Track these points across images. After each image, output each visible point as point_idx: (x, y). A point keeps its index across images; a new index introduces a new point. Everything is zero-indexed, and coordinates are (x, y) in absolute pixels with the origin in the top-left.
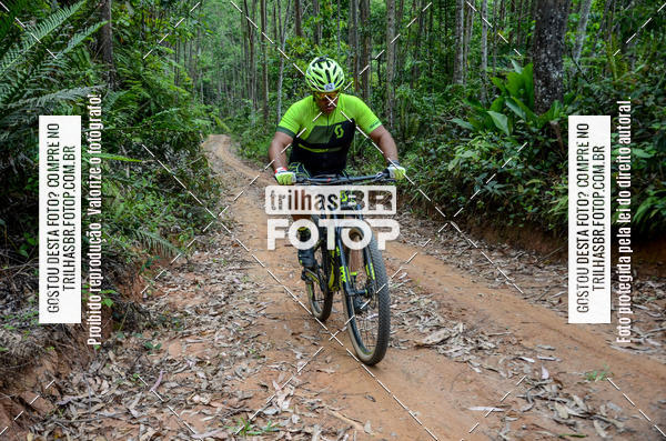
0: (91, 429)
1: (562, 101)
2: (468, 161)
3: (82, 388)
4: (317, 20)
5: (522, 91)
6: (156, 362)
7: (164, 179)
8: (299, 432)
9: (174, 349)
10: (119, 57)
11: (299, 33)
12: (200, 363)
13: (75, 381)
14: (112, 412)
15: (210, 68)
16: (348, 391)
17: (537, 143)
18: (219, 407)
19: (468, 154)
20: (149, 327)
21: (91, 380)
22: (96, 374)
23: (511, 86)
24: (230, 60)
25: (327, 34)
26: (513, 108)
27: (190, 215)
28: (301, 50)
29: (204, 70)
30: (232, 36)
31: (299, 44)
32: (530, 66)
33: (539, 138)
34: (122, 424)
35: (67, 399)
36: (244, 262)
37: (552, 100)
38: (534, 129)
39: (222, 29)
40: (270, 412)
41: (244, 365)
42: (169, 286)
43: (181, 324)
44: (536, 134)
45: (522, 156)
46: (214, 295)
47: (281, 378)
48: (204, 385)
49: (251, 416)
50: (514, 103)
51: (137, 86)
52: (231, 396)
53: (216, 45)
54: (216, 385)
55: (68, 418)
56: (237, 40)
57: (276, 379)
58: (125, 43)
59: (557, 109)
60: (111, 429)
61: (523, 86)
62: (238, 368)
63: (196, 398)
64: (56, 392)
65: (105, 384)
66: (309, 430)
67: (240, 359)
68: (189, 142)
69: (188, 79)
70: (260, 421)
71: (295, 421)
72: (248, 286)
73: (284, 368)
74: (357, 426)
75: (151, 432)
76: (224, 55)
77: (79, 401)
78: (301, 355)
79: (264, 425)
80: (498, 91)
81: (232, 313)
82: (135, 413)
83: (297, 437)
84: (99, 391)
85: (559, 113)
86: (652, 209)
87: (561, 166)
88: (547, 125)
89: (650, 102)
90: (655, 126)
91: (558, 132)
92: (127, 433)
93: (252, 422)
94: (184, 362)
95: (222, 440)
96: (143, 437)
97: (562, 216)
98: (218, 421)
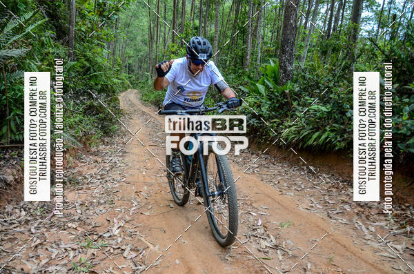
0: (6, 238)
1: (292, 81)
5: (273, 75)
8: (119, 248)
10: (78, 45)
14: (22, 229)
15: (132, 57)
17: (278, 101)
18: (81, 230)
21: (17, 211)
23: (269, 72)
24: (142, 53)
26: (268, 83)
27: (100, 126)
30: (144, 42)
31: (173, 47)
33: (279, 98)
36: (125, 152)
38: (277, 94)
39: (139, 38)
40: (107, 235)
41: (101, 208)
42: (82, 162)
44: (278, 96)
47: (119, 216)
48: (77, 218)
49: (95, 237)
50: (268, 80)
51: (82, 60)
52: (90, 224)
53: (135, 45)
54: (83, 217)
56: (146, 44)
57: (116, 217)
58: (83, 39)
59: (289, 85)
60: (15, 239)
62: (98, 209)
63: (70, 225)
66: (123, 248)
67: (101, 204)
68: (109, 91)
70: (100, 240)
71: (119, 241)
72: (122, 165)
73: (123, 210)
74: (151, 246)
75: (39, 241)
76: (138, 51)
77: (6, 221)
78: (136, 203)
79: (100, 243)
80: (263, 75)
81: (108, 179)
82: (33, 231)
83: (116, 251)
84: (19, 217)
85: (289, 87)
86: (328, 137)
87: (288, 113)
88: (284, 92)
89: (331, 85)
90: (332, 96)
91: (288, 97)
92: (25, 242)
93: (95, 241)
94: (73, 203)
95: (75, 250)
96: (33, 245)
97: (287, 139)
98: (77, 239)
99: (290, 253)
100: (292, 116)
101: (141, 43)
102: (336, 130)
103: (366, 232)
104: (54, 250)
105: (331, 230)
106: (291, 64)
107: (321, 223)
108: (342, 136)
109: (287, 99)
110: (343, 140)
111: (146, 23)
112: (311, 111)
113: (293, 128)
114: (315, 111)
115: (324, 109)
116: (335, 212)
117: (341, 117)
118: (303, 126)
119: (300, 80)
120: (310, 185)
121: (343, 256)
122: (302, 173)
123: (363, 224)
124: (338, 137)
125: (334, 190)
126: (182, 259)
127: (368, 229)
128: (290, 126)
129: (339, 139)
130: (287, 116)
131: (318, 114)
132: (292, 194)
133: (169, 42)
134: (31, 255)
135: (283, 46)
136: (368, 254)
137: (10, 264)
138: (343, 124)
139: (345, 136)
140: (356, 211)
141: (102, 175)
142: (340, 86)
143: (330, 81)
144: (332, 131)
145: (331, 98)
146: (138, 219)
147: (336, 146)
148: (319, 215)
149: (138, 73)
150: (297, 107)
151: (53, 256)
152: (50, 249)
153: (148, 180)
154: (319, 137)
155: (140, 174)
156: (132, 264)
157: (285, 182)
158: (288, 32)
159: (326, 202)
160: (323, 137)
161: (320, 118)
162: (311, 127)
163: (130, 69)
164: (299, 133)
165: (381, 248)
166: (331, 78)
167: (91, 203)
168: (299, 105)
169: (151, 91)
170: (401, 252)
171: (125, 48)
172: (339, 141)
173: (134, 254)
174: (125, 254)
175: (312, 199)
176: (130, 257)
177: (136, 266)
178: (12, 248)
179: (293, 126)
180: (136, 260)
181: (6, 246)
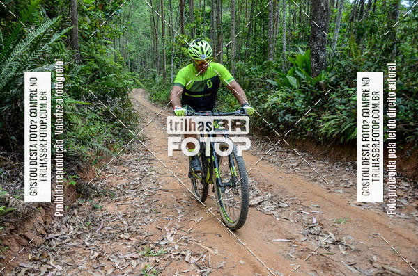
0: (64, 252)
1: (326, 70)
2: (275, 103)
3: (58, 230)
4: (192, 25)
5: (304, 65)
6: (100, 215)
7: (106, 114)
8: (178, 254)
9: (110, 208)
10: (82, 46)
11: (182, 32)
12: (125, 216)
13: (55, 226)
14: (75, 243)
15: (134, 52)
16: (206, 231)
17: (312, 93)
18: (134, 240)
19: (275, 99)
20: (97, 196)
21: (64, 226)
22: (67, 222)
23: (298, 61)
24: (145, 47)
25: (198, 33)
26: (299, 74)
27: (121, 134)
29: (131, 53)
30: (146, 34)
31: (182, 38)
32: (309, 51)
33: (314, 91)
35: (50, 236)
36: (151, 160)
37: (320, 70)
38: (311, 86)
40: (163, 243)
41: (149, 217)
42: (109, 173)
43: (114, 195)
45: (304, 101)
46: (133, 178)
47: (169, 224)
48: (126, 229)
49: (152, 246)
50: (300, 71)
51: (91, 62)
52: (141, 234)
53: (137, 39)
54: (133, 228)
55: (51, 246)
56: (148, 36)
57: (166, 225)
58: (85, 39)
59: (323, 75)
60: (74, 252)
62: (145, 219)
63: (122, 236)
64: (44, 232)
65: (72, 228)
66: (184, 253)
67: (147, 214)
68: (121, 93)
69: (121, 58)
70: (157, 248)
71: (176, 248)
72: (152, 173)
73: (171, 219)
74: (211, 251)
75: (96, 254)
76: (142, 45)
77: (57, 237)
78: (180, 211)
80: (292, 65)
82: (87, 244)
83: (177, 257)
84: (68, 232)
85: (324, 77)
87: (325, 106)
88: (318, 83)
91: (323, 87)
92: (83, 255)
93: (152, 249)
94: (116, 216)
95: (136, 259)
96: (92, 257)
97: (326, 134)
98: (134, 248)
99: (353, 247)
104: (115, 261)
106: (323, 51)
109: (322, 90)
112: (352, 102)
113: (332, 122)
118: (344, 119)
119: (336, 68)
122: (347, 169)
126: (244, 259)
128: (329, 120)
134: (95, 266)
141: (135, 185)
146: (188, 226)
148: (374, 211)
150: (336, 99)
151: (117, 266)
152: (111, 259)
156: (196, 268)
157: (331, 179)
164: (339, 126)
166: (371, 65)
167: (136, 214)
168: (337, 96)
171: (126, 43)
173: (196, 259)
174: (187, 259)
176: (192, 262)
177: (200, 269)
178: (73, 261)
179: (332, 119)
180: (199, 263)
181: (68, 260)
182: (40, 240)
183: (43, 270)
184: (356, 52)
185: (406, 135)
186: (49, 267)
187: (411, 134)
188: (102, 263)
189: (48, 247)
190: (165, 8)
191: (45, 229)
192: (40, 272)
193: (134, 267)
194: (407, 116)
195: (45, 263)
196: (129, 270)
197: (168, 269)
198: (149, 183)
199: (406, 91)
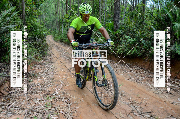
0: (16, 98)
1: (119, 29)
2: (100, 41)
3: (14, 90)
4: (71, 11)
5: (111, 27)
6: (31, 84)
7: (35, 45)
8: (60, 98)
9: (35, 81)
10: (27, 18)
11: (67, 13)
12: (41, 84)
13: (13, 88)
14: (21, 95)
15: (48, 21)
16: (71, 90)
17: (114, 38)
18: (43, 93)
19: (100, 40)
20: (30, 77)
23: (109, 26)
24: (52, 19)
25: (73, 14)
26: (109, 30)
27: (41, 53)
28: (67, 17)
29: (47, 21)
30: (53, 14)
31: (67, 16)
32: (113, 22)
33: (115, 37)
34: (23, 97)
35: (11, 92)
36: (52, 63)
37: (117, 29)
38: (113, 35)
39: (51, 12)
40: (54, 94)
41: (49, 85)
43: (37, 76)
44: (114, 36)
46: (45, 70)
47: (57, 87)
48: (41, 89)
49: (50, 95)
50: (110, 29)
51: (30, 25)
52: (46, 91)
53: (49, 16)
54: (43, 89)
56: (54, 15)
57: (56, 87)
58: (28, 15)
59: (118, 31)
60: (20, 98)
61: (112, 26)
62: (48, 85)
63: (39, 92)
64: (9, 91)
65: (20, 89)
66: (62, 98)
67: (49, 83)
68: (42, 37)
69: (43, 23)
70: (52, 96)
71: (59, 96)
72: (53, 68)
73: (58, 85)
74: (72, 97)
75: (29, 99)
76: (51, 18)
77: (14, 92)
78: (62, 82)
79: (52, 97)
80: (107, 27)
81: (48, 74)
82: (25, 95)
83: (59, 100)
84: (18, 90)
85: (118, 32)
86: (135, 52)
87: (119, 43)
88: (116, 34)
89: (135, 30)
90: (135, 35)
91: (118, 36)
92: (24, 99)
93: (50, 97)
94: (37, 84)
95: (44, 100)
96: (27, 100)
97: (119, 53)
98: (43, 96)
99: (124, 95)
100: (120, 44)
101: (52, 15)
102: (138, 49)
103: (150, 86)
104: (36, 101)
105: (138, 86)
106: (118, 22)
107: (134, 84)
108: (140, 51)
109: (117, 37)
110: (141, 52)
111: (53, 6)
112: (128, 42)
113: (121, 49)
114: (129, 41)
115: (133, 40)
116: (139, 80)
117: (140, 43)
118: (125, 48)
119: (123, 29)
120: (129, 71)
121: (142, 94)
122: (126, 66)
123: (149, 83)
124: (139, 51)
125: (138, 72)
126: (84, 100)
127: (151, 85)
128: (120, 48)
129: (139, 52)
130: (118, 44)
131: (131, 43)
132: (122, 75)
133: (65, 14)
134: (28, 103)
135: (115, 15)
136: (151, 93)
137: (21, 106)
138: (140, 46)
139: (142, 51)
140: (147, 79)
141: (45, 72)
142: (138, 31)
143: (135, 29)
144: (136, 49)
145: (135, 36)
146: (64, 88)
147: (138, 55)
148: (133, 81)
149: (51, 28)
150: (122, 40)
151: (36, 103)
152: (34, 101)
153: (65, 73)
154: (131, 52)
155: (61, 71)
156: (66, 104)
157: (119, 70)
158: (117, 9)
159: (135, 77)
160: (133, 52)
161: (131, 44)
162: (128, 48)
163: (47, 26)
164: (123, 50)
165: (156, 91)
166: (135, 28)
167: (45, 83)
168: (123, 39)
169: (58, 36)
170: (162, 92)
171: (45, 17)
172: (139, 53)
173: (66, 100)
174: (63, 100)
175: (130, 76)
176: (65, 101)
177: (68, 104)
178: (19, 101)
179: (121, 47)
180: (67, 102)
181: (17, 101)
182: (7, 94)
183: (8, 105)
184: (130, 22)
185: (146, 54)
186: (10, 104)
187: (148, 53)
188: (31, 102)
189: (10, 96)
190: (60, 4)
191: (9, 89)
192: (6, 106)
193: (43, 103)
194: (146, 47)
195: (8, 102)
196: (41, 104)
197: (55, 104)
198: (51, 72)
199: (146, 38)
